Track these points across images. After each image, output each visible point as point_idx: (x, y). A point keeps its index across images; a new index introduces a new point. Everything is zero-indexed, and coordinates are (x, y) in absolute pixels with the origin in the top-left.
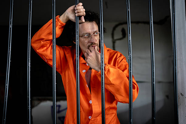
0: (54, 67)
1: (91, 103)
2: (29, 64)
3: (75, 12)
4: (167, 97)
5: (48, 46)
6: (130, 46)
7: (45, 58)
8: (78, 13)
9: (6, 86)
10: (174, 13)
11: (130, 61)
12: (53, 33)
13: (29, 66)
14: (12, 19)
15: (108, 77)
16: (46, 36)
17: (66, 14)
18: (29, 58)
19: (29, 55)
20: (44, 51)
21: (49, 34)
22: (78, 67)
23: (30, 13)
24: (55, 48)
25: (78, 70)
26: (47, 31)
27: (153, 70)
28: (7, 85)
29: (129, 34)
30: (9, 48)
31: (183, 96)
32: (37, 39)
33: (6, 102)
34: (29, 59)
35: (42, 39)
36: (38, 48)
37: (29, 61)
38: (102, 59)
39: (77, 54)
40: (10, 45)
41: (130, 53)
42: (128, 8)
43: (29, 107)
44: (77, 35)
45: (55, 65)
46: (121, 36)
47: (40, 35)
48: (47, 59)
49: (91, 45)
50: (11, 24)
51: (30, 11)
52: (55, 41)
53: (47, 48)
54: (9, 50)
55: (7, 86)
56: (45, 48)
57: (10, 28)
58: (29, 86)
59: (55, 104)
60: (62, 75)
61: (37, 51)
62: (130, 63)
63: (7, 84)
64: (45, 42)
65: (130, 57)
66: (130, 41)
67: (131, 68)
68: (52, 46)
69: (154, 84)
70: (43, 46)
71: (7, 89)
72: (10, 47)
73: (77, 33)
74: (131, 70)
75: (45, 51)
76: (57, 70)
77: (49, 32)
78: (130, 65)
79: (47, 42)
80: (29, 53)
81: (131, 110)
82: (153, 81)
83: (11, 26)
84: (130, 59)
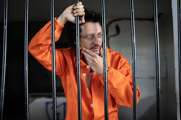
0: (54, 71)
1: (92, 107)
2: (27, 68)
3: (73, 13)
5: (47, 51)
6: (134, 49)
7: (45, 64)
8: (77, 12)
9: (2, 92)
10: (180, 14)
11: (135, 64)
12: (52, 37)
13: (26, 71)
14: (7, 20)
15: (111, 81)
16: (44, 41)
17: (64, 15)
18: (26, 61)
19: (26, 58)
20: (43, 57)
21: (48, 38)
22: (79, 72)
23: (27, 13)
24: (54, 51)
25: (79, 74)
26: (45, 36)
27: (158, 74)
29: (133, 36)
30: (5, 51)
32: (34, 44)
34: (26, 63)
35: (41, 45)
36: (37, 55)
37: (26, 65)
38: (105, 62)
39: (78, 58)
40: (5, 47)
41: (134, 57)
42: (132, 9)
43: (27, 115)
44: (78, 37)
45: (55, 69)
46: (115, 33)
47: (37, 41)
48: (47, 65)
49: (95, 47)
50: (5, 25)
51: (27, 11)
52: (54, 44)
53: (46, 54)
54: (5, 53)
55: (3, 92)
56: (44, 53)
57: (5, 30)
58: (26, 91)
59: (56, 111)
60: (62, 78)
61: (36, 57)
62: (135, 67)
63: (3, 89)
64: (44, 47)
65: (134, 61)
66: (134, 43)
67: (135, 72)
68: (51, 51)
69: (159, 89)
70: (41, 52)
71: (3, 95)
73: (78, 35)
74: (135, 74)
75: (45, 57)
76: (57, 74)
77: (47, 36)
78: (135, 69)
79: (46, 48)
80: (26, 56)
81: (135, 116)
82: (159, 86)
83: (6, 27)
84: (135, 63)
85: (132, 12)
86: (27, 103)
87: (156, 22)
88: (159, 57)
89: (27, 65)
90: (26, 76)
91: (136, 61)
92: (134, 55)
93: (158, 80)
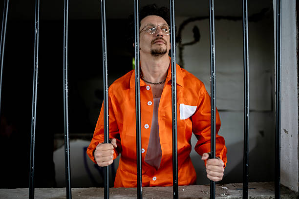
2: (66, 87)
4: (262, 133)
6: (213, 62)
9: (32, 120)
11: (213, 83)
13: (65, 91)
14: (38, 21)
18: (65, 78)
19: (65, 74)
23: (66, 11)
27: (247, 97)
28: (34, 118)
29: (213, 44)
30: (36, 64)
31: (288, 133)
33: (33, 143)
34: (65, 81)
37: (65, 83)
38: (174, 80)
39: (137, 73)
40: (36, 59)
41: (213, 73)
42: (212, 6)
43: (67, 150)
46: (192, 39)
50: (37, 27)
51: (66, 9)
52: (106, 55)
54: (36, 67)
55: (34, 120)
57: (37, 34)
58: (66, 119)
62: (213, 87)
63: (34, 116)
65: (213, 79)
66: (213, 55)
67: (213, 93)
69: (247, 117)
71: (34, 124)
72: (36, 61)
73: (137, 42)
74: (213, 97)
78: (213, 89)
80: (65, 70)
82: (247, 113)
83: (37, 31)
84: (213, 81)
85: (212, 11)
86: (67, 135)
87: (245, 24)
88: (248, 74)
89: (67, 83)
90: (65, 99)
91: (215, 78)
92: (213, 70)
93: (247, 105)
